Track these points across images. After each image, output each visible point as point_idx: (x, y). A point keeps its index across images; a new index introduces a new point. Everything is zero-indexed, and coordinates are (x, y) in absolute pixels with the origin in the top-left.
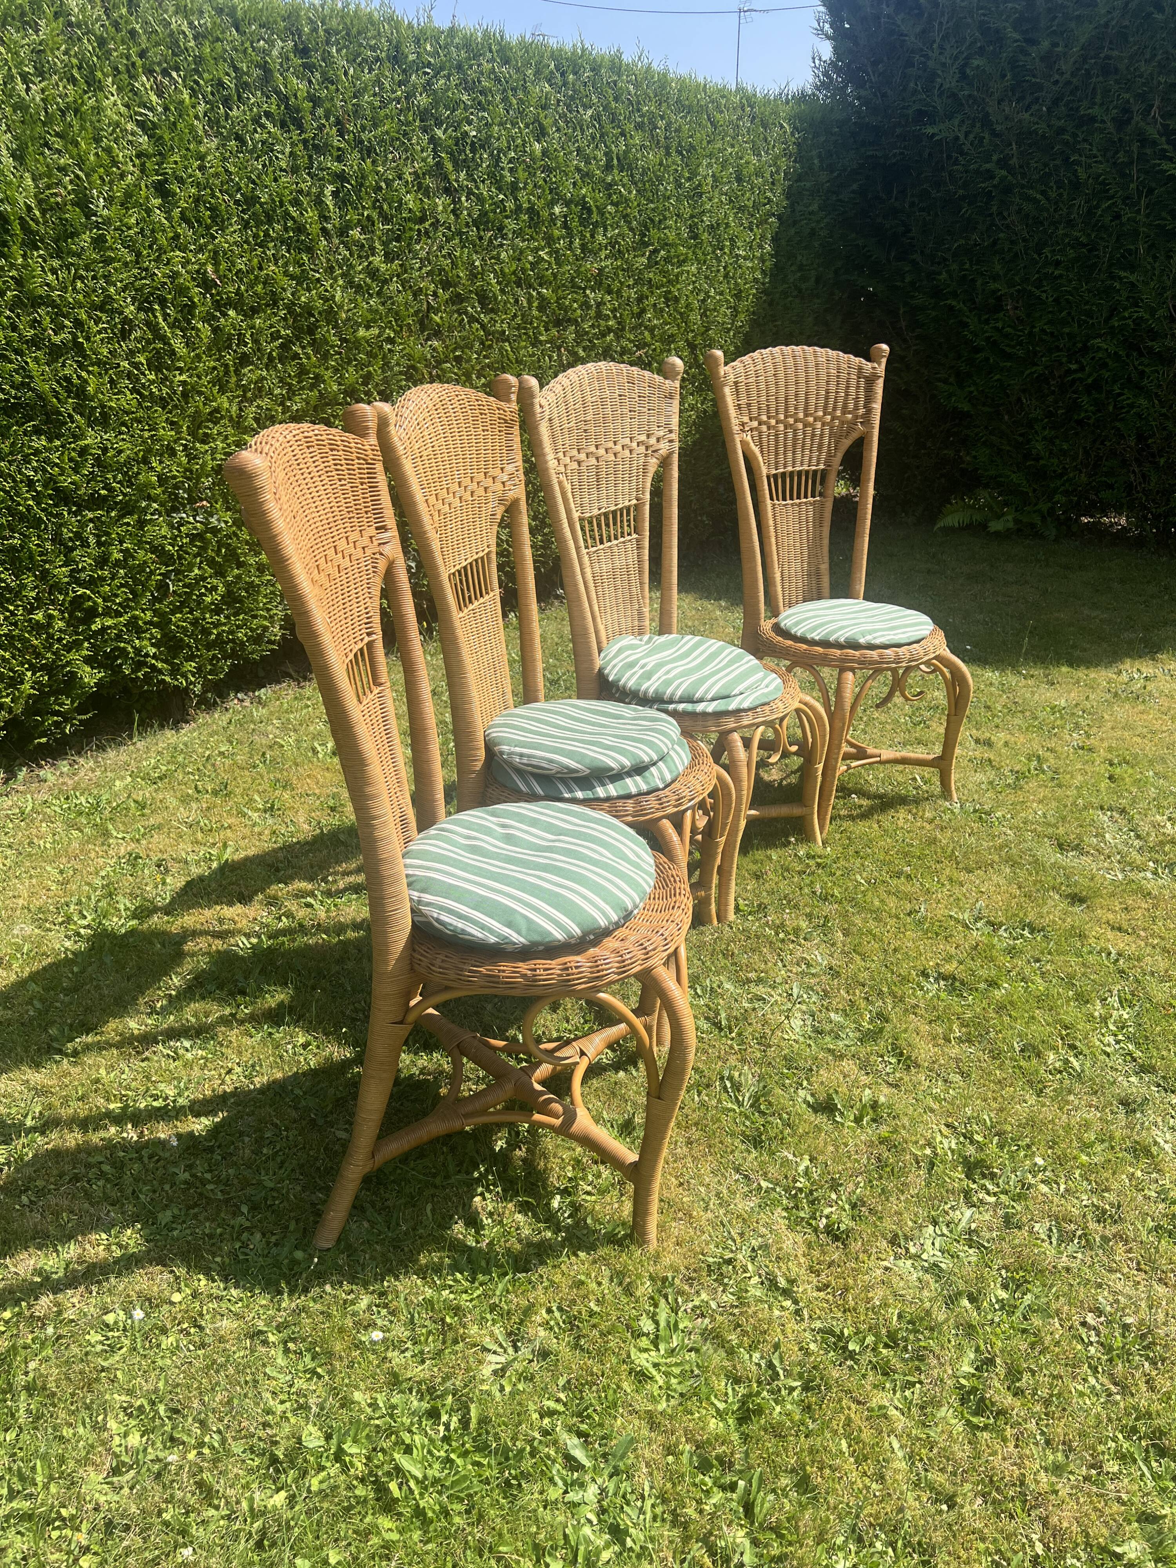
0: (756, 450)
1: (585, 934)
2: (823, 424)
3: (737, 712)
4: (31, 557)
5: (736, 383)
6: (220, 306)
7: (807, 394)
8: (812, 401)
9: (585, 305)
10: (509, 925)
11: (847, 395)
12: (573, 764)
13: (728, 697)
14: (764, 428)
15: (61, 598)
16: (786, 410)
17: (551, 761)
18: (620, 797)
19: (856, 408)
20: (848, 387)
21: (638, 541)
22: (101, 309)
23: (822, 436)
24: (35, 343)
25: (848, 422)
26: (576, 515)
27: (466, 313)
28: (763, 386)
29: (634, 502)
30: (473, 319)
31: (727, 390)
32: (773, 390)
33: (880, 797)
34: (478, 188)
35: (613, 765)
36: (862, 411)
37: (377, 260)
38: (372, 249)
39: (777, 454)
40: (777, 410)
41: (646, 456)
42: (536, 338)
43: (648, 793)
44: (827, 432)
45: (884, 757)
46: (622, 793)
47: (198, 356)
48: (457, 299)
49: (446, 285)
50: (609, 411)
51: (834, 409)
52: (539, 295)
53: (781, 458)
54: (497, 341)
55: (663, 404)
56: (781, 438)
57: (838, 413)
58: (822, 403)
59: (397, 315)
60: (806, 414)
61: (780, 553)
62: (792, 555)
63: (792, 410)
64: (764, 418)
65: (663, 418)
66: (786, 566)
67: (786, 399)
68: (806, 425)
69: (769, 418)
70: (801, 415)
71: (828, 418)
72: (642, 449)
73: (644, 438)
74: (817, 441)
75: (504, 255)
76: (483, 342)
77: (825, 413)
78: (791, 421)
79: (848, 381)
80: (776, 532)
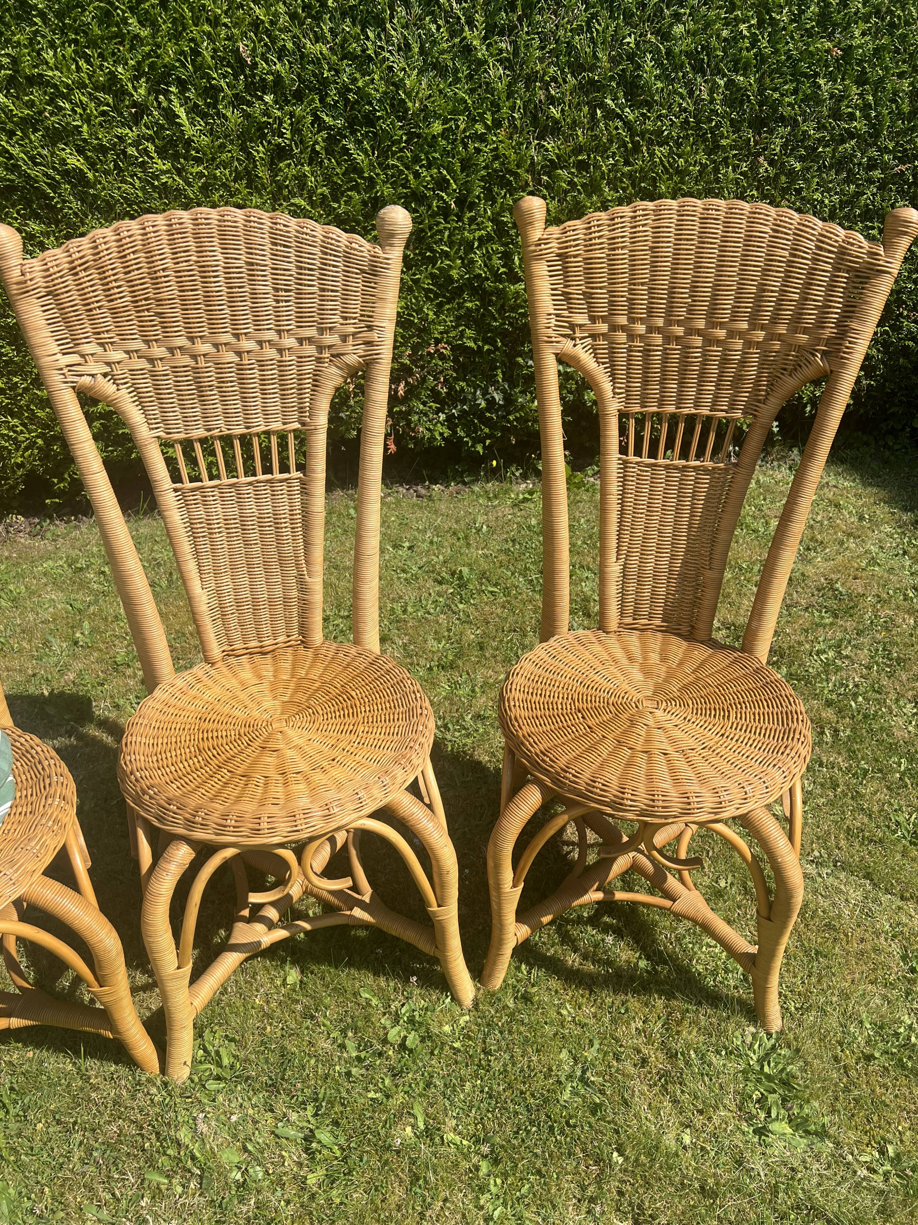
0: (598, 371)
2: (749, 344)
5: (563, 257)
6: (255, 89)
7: (716, 287)
8: (728, 303)
9: (814, 99)
11: (805, 298)
14: (622, 337)
16: (670, 312)
19: (820, 324)
20: (808, 285)
21: (301, 479)
23: (743, 363)
24: (30, 123)
25: (800, 348)
27: (602, 105)
28: (623, 266)
29: (297, 425)
30: (610, 115)
31: (541, 269)
32: (645, 274)
36: (828, 332)
37: (472, 37)
38: (470, 22)
39: (645, 382)
40: (650, 311)
41: (319, 360)
42: (715, 141)
44: (755, 358)
47: (222, 146)
48: (591, 87)
49: (577, 68)
50: (220, 286)
51: (775, 320)
52: (730, 83)
53: (655, 389)
54: (650, 142)
55: (357, 284)
56: (657, 357)
57: (782, 329)
58: (747, 306)
59: (496, 107)
60: (712, 324)
61: (626, 538)
62: (653, 544)
63: (682, 312)
64: (623, 320)
65: (356, 306)
66: (635, 560)
67: (671, 293)
68: (710, 341)
69: (632, 320)
70: (701, 324)
71: (760, 335)
72: (310, 350)
73: (312, 332)
74: (731, 370)
75: (678, 29)
76: (624, 144)
77: (753, 326)
78: (679, 331)
79: (811, 273)
80: (622, 504)
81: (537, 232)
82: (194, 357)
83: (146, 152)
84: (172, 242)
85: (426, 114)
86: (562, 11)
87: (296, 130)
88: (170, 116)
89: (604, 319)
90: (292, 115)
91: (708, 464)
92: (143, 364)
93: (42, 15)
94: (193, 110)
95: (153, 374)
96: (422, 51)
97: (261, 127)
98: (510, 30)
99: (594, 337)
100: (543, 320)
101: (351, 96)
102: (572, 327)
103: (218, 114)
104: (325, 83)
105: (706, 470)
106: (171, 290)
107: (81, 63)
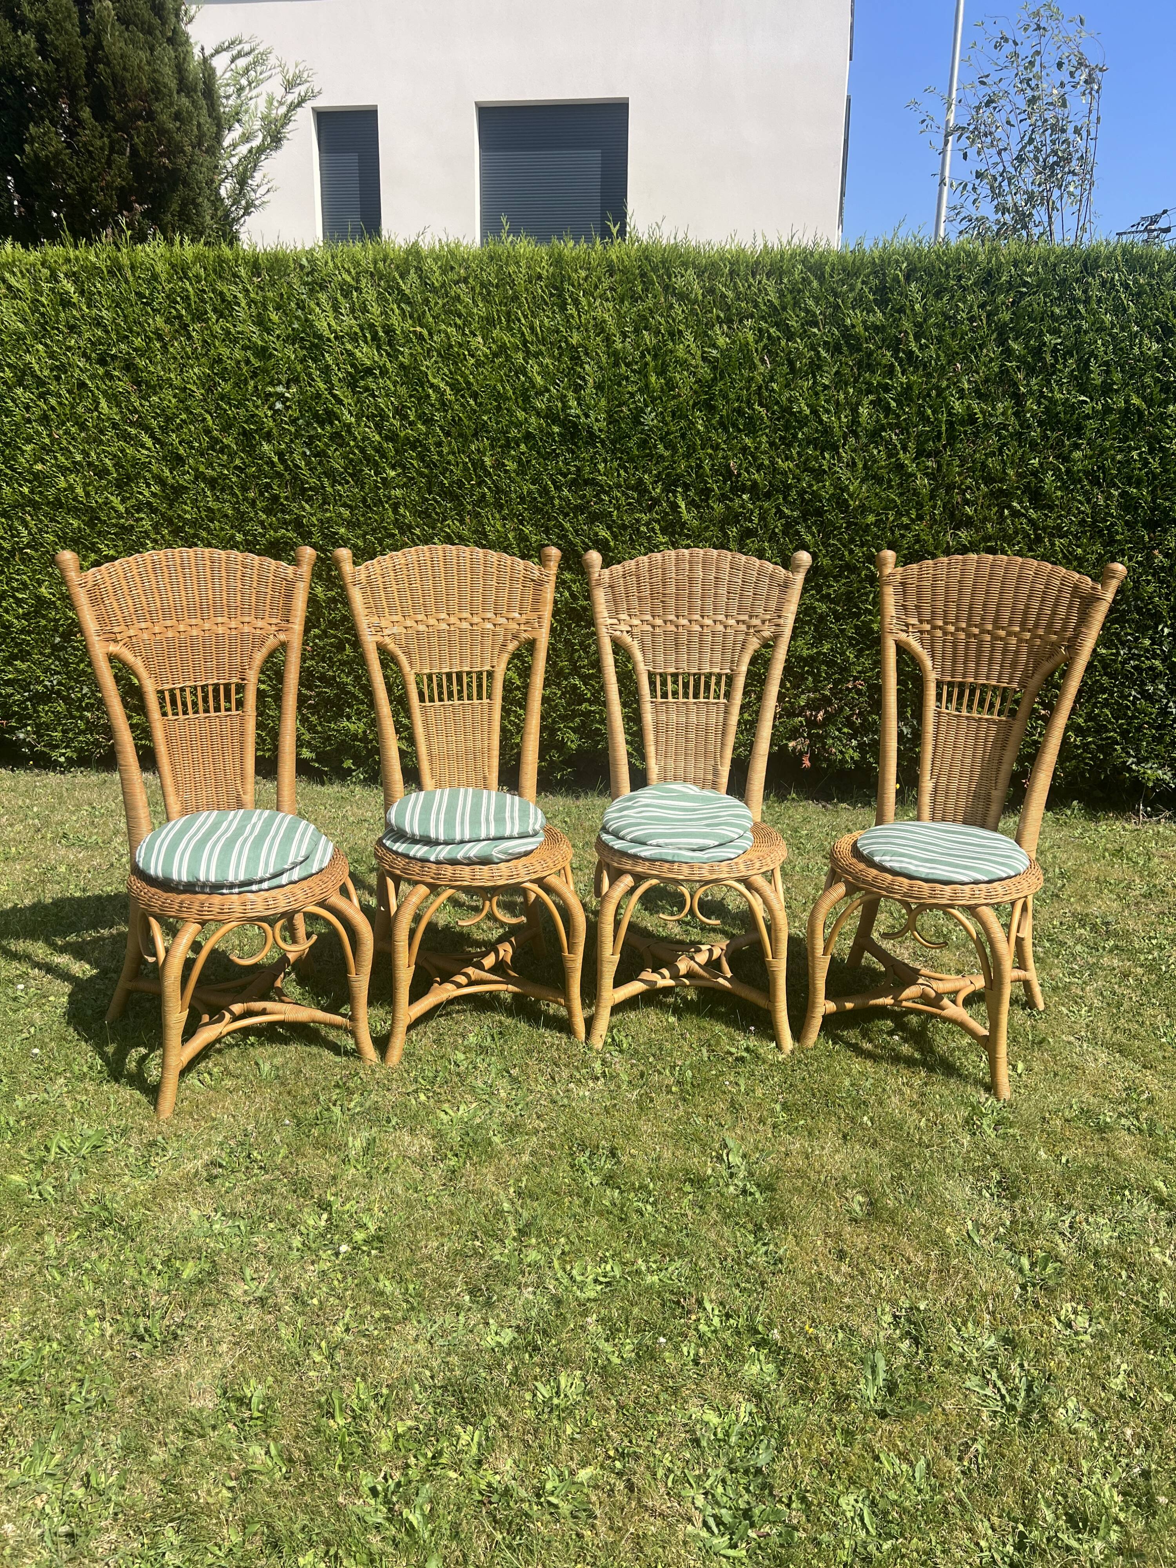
0: (923, 652)
2: (1020, 640)
3: (635, 857)
5: (903, 584)
7: (999, 605)
8: (1006, 614)
11: (1054, 613)
13: (645, 844)
14: (939, 633)
16: (970, 619)
19: (1064, 628)
20: (1056, 605)
21: (726, 706)
23: (1017, 652)
25: (1052, 643)
26: (643, 669)
27: (1009, 507)
28: (941, 591)
29: (728, 671)
31: (889, 590)
32: (954, 596)
34: (1052, 391)
36: (1068, 634)
37: (905, 458)
38: (905, 449)
39: (954, 662)
40: (957, 618)
41: (747, 634)
44: (1024, 649)
47: (707, 527)
49: (989, 480)
50: (698, 589)
51: (1036, 626)
52: (1124, 494)
53: (960, 667)
54: (1051, 535)
55: (776, 592)
56: (961, 647)
57: (1041, 632)
58: (1018, 618)
59: (920, 505)
60: (996, 626)
61: (938, 764)
62: (956, 771)
63: (977, 619)
64: (940, 623)
65: (773, 605)
66: (943, 780)
67: (971, 608)
68: (995, 638)
69: (946, 623)
70: (990, 627)
71: (1027, 635)
72: (743, 627)
73: (746, 618)
74: (1010, 656)
75: (1077, 454)
76: (1029, 536)
77: (1023, 628)
78: (976, 631)
79: (1058, 598)
80: (936, 741)
81: (888, 570)
82: (677, 626)
83: (653, 530)
84: (677, 564)
85: (864, 509)
86: (979, 441)
87: (762, 518)
88: (674, 506)
89: (928, 622)
90: (761, 508)
91: (995, 717)
92: (649, 628)
93: (602, 442)
94: (691, 503)
95: (653, 634)
96: (865, 467)
97: (737, 515)
98: (937, 453)
99: (921, 632)
100: (888, 620)
101: (806, 496)
102: (907, 625)
103: (708, 506)
104: (789, 487)
105: (994, 722)
106: (672, 590)
107: (622, 472)
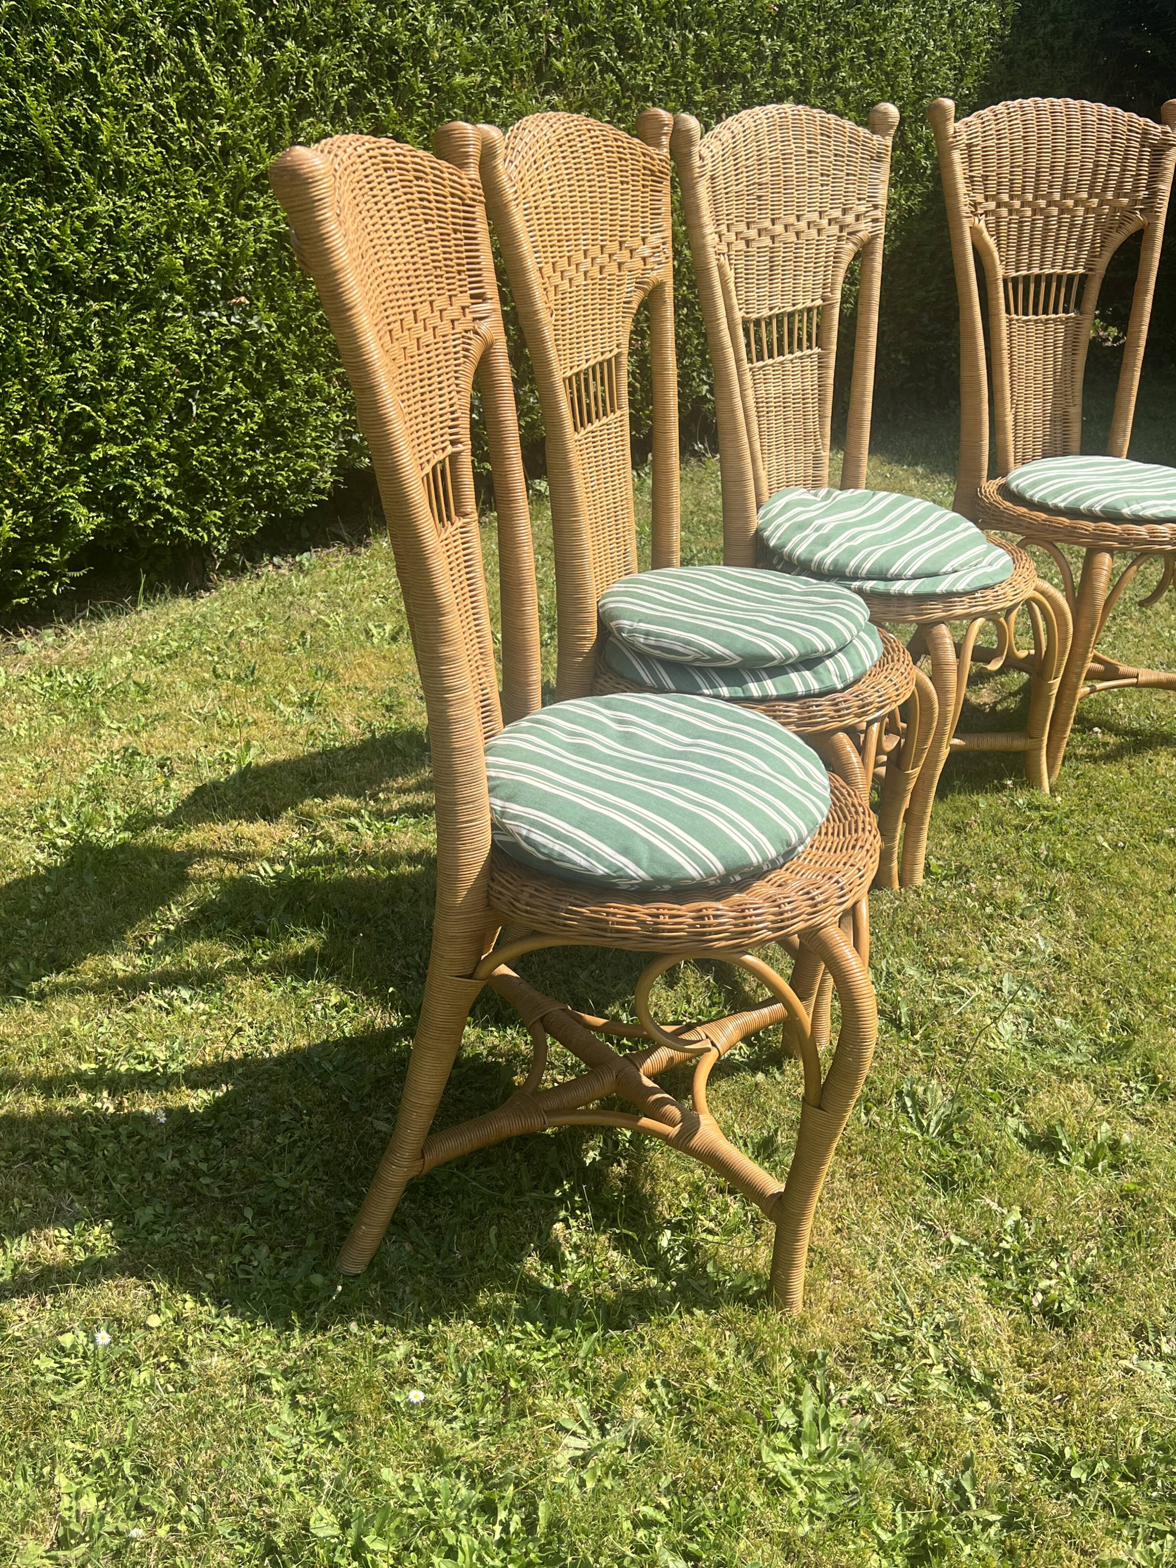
0: (991, 242)
1: (729, 872)
2: (1087, 211)
3: (948, 596)
4: (18, 359)
5: (969, 146)
6: (276, 33)
7: (1067, 165)
8: (1074, 177)
10: (625, 852)
11: (1124, 170)
12: (718, 649)
13: (936, 574)
14: (1004, 211)
15: (54, 414)
16: (1037, 188)
17: (688, 643)
18: (780, 698)
19: (1135, 189)
20: (1125, 159)
21: (820, 357)
22: (122, 31)
23: (1084, 226)
24: (34, 72)
25: (1123, 209)
26: (739, 315)
27: (598, 59)
28: (1006, 152)
29: (819, 302)
30: (607, 68)
31: (956, 156)
32: (1020, 158)
33: (1134, 733)
35: (773, 651)
36: (1143, 194)
39: (1019, 250)
40: (1023, 189)
41: (839, 239)
42: (689, 98)
43: (821, 694)
44: (1091, 221)
45: (1142, 678)
46: (784, 692)
48: (588, 39)
49: (574, 19)
50: (792, 172)
51: (1105, 189)
53: (1025, 255)
56: (1027, 227)
57: (1110, 195)
58: (1087, 179)
60: (1064, 195)
61: (1015, 389)
64: (1005, 197)
67: (1037, 172)
68: (1063, 210)
69: (1012, 197)
70: (1057, 196)
72: (835, 230)
73: (838, 213)
74: (1076, 233)
77: (1091, 195)
78: (1043, 203)
79: (1126, 150)
80: (1011, 358)
81: (952, 126)
82: (772, 238)
89: (994, 198)
91: (1062, 315)
99: (988, 213)
100: (960, 199)
102: (976, 205)
105: (1060, 322)
